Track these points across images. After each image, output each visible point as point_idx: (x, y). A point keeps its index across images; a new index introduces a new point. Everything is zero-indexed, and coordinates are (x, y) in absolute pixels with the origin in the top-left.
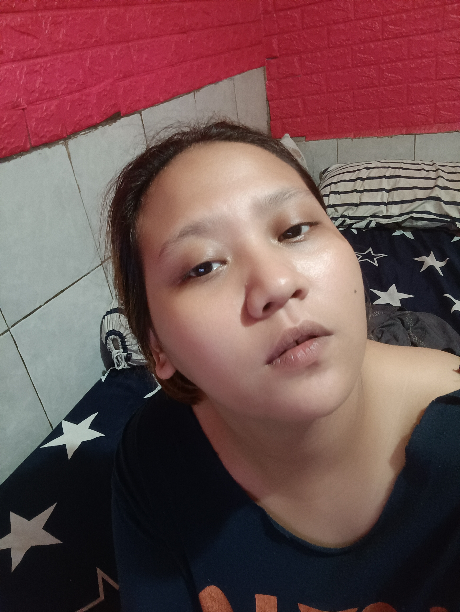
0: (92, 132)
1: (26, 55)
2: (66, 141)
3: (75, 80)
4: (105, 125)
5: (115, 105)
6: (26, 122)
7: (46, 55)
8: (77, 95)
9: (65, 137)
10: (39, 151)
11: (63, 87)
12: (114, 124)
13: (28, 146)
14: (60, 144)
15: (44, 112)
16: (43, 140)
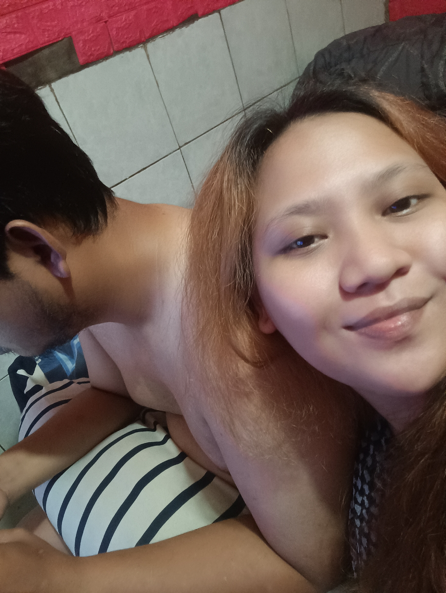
0: (169, 35)
2: (145, 45)
4: (183, 27)
5: (191, 7)
6: (109, 32)
9: (144, 41)
10: (121, 55)
12: (191, 25)
13: (112, 51)
14: (139, 48)
15: (124, 22)
16: (124, 45)
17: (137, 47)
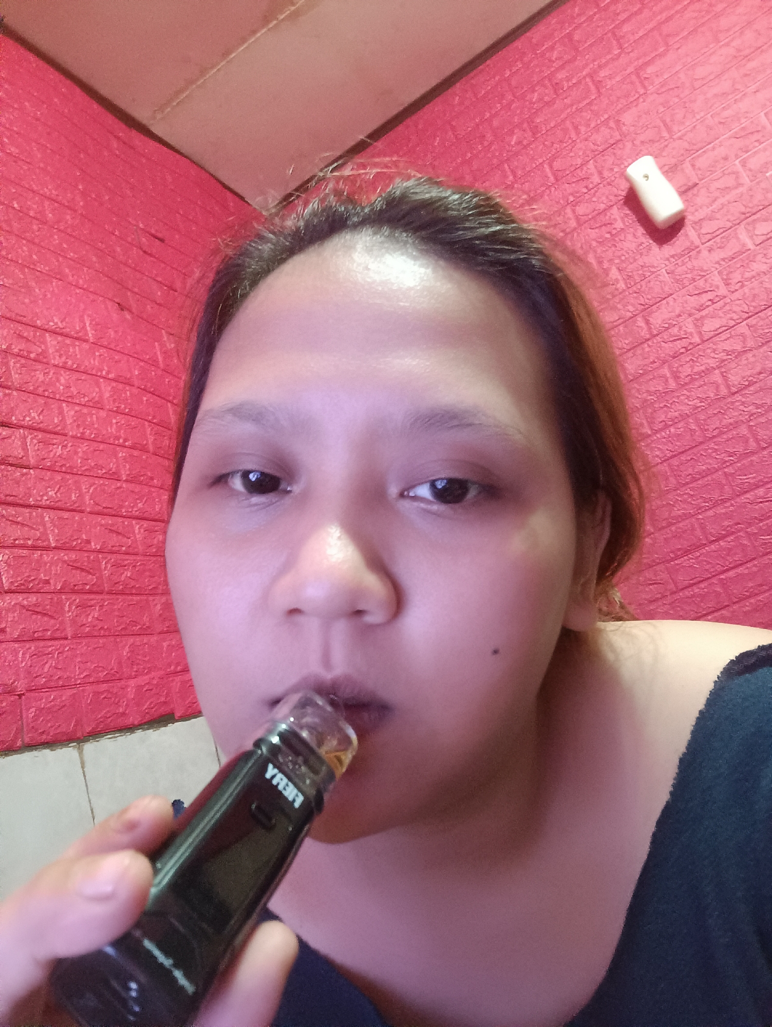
0: (124, 737)
1: (36, 635)
2: (81, 744)
3: (103, 668)
4: (148, 729)
5: (165, 703)
6: (21, 712)
7: (66, 639)
8: (104, 686)
9: (79, 738)
10: (35, 753)
11: (85, 674)
12: (163, 728)
13: (19, 743)
14: (70, 747)
15: (51, 702)
16: (44, 737)
17: (67, 746)
